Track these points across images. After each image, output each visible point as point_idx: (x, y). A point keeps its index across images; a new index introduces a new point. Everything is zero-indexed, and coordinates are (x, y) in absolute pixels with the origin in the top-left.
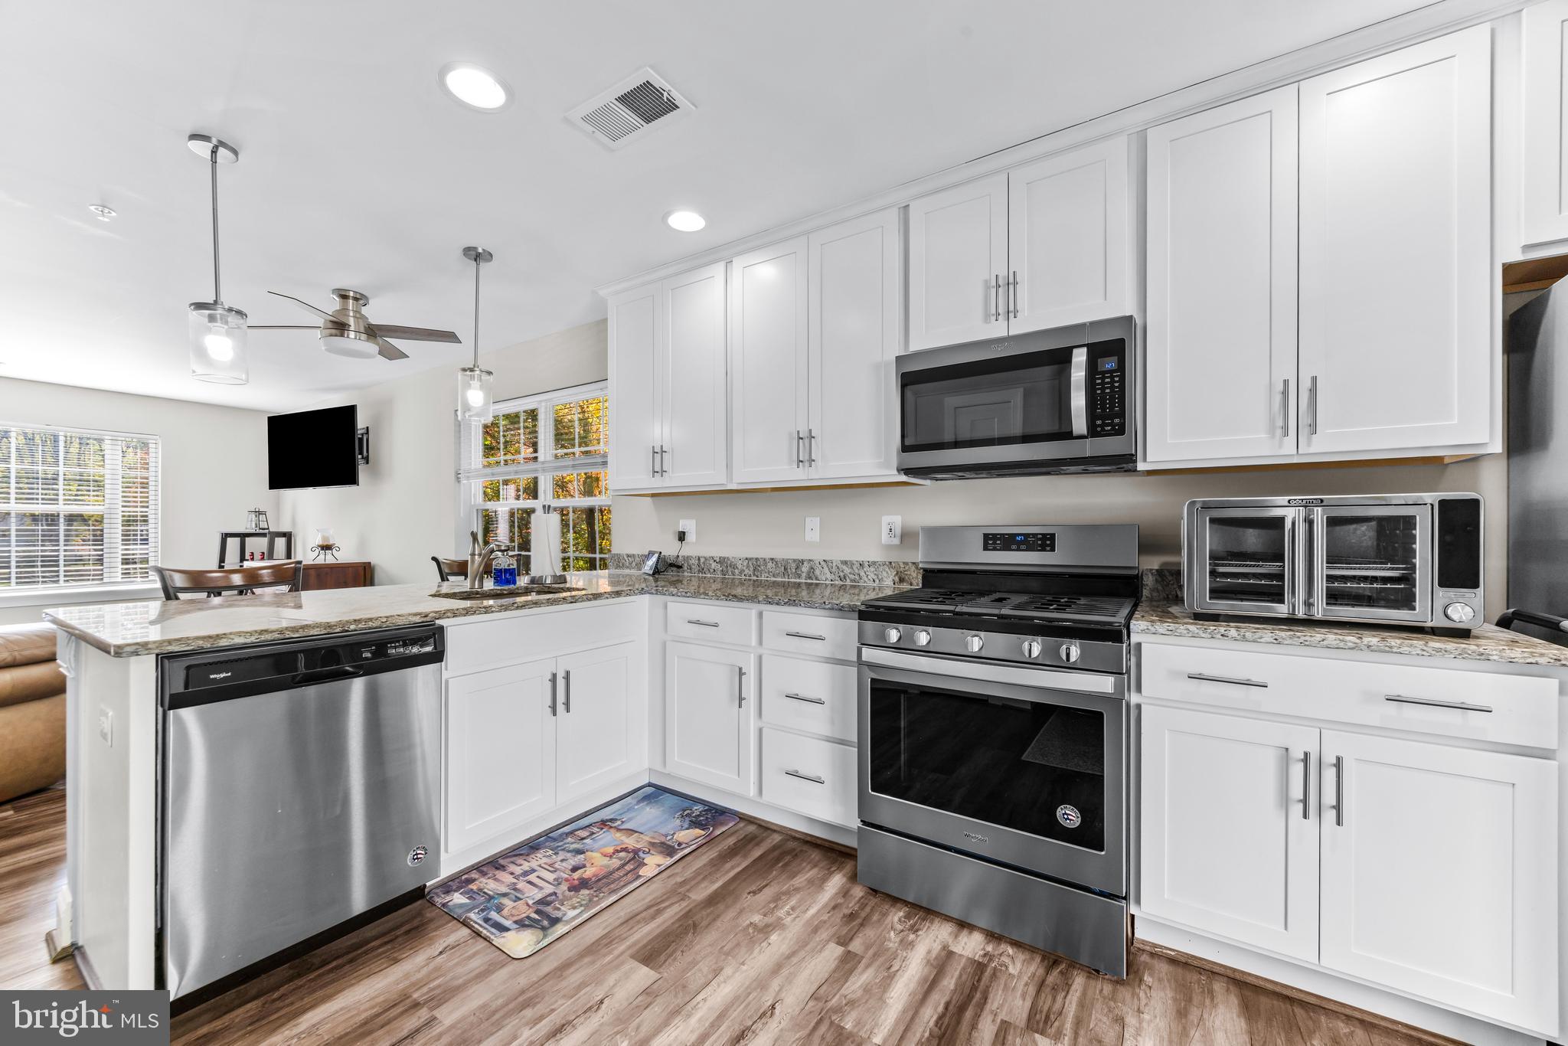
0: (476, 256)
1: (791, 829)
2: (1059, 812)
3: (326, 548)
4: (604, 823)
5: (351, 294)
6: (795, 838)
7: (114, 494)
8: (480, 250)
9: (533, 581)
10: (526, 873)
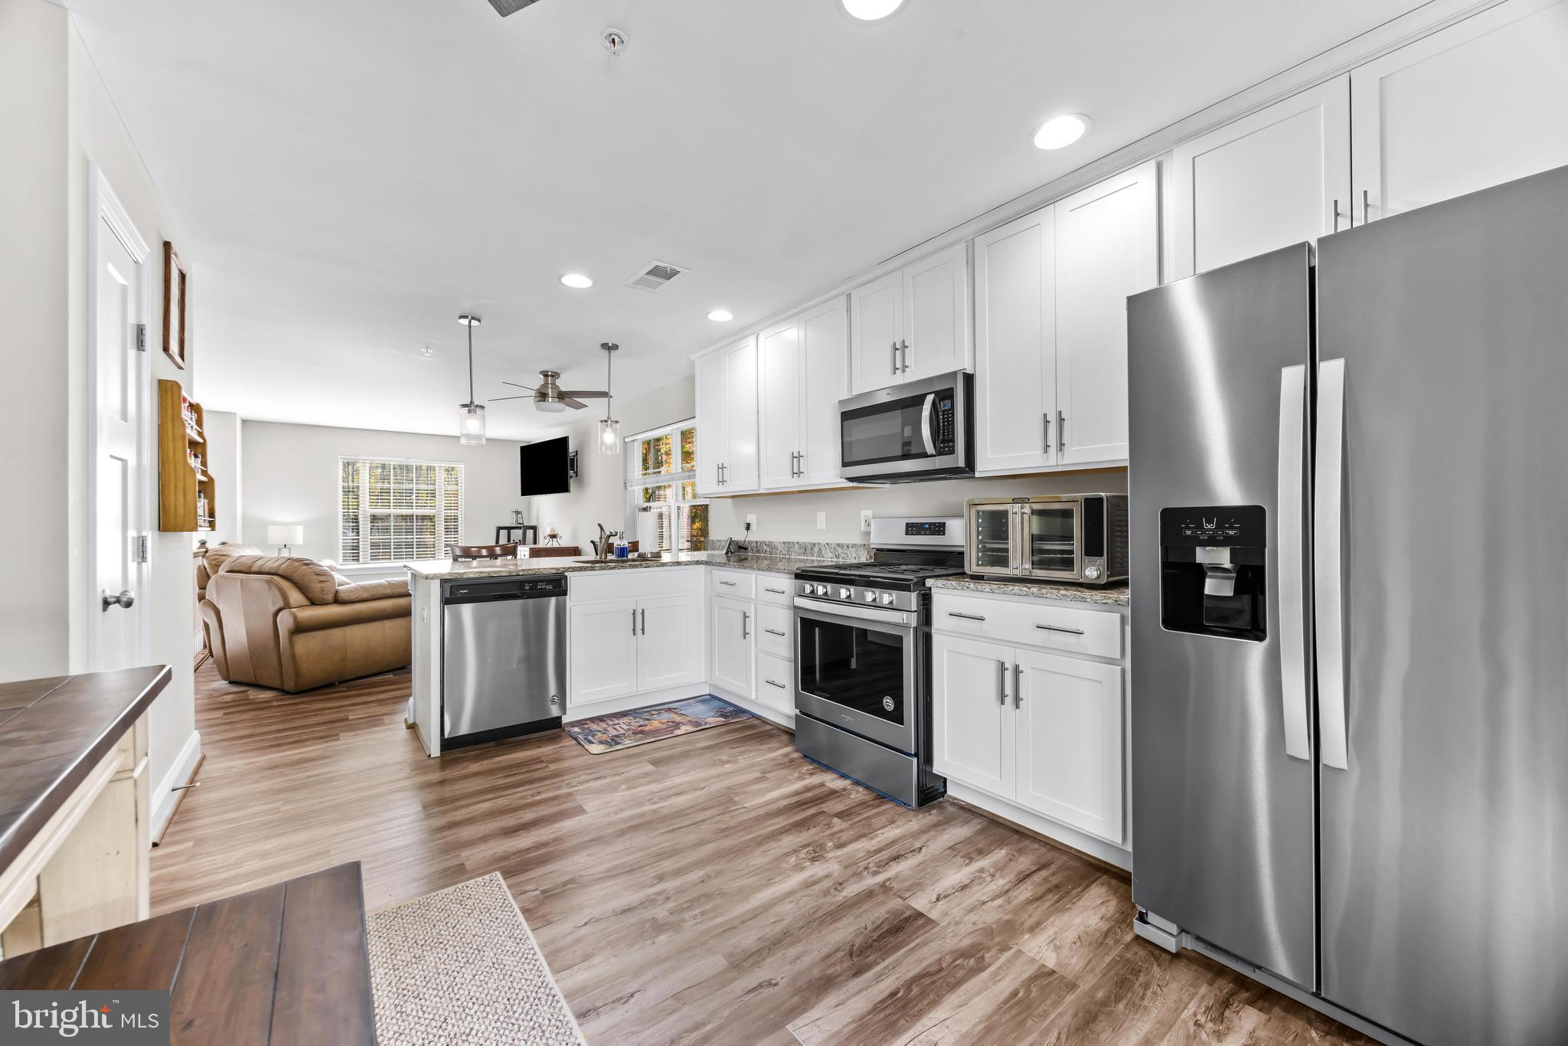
0: (609, 348)
1: (779, 724)
2: (885, 701)
3: (553, 536)
4: (669, 709)
5: (550, 373)
6: (779, 729)
7: (441, 501)
8: (610, 345)
9: (640, 556)
10: (614, 725)
